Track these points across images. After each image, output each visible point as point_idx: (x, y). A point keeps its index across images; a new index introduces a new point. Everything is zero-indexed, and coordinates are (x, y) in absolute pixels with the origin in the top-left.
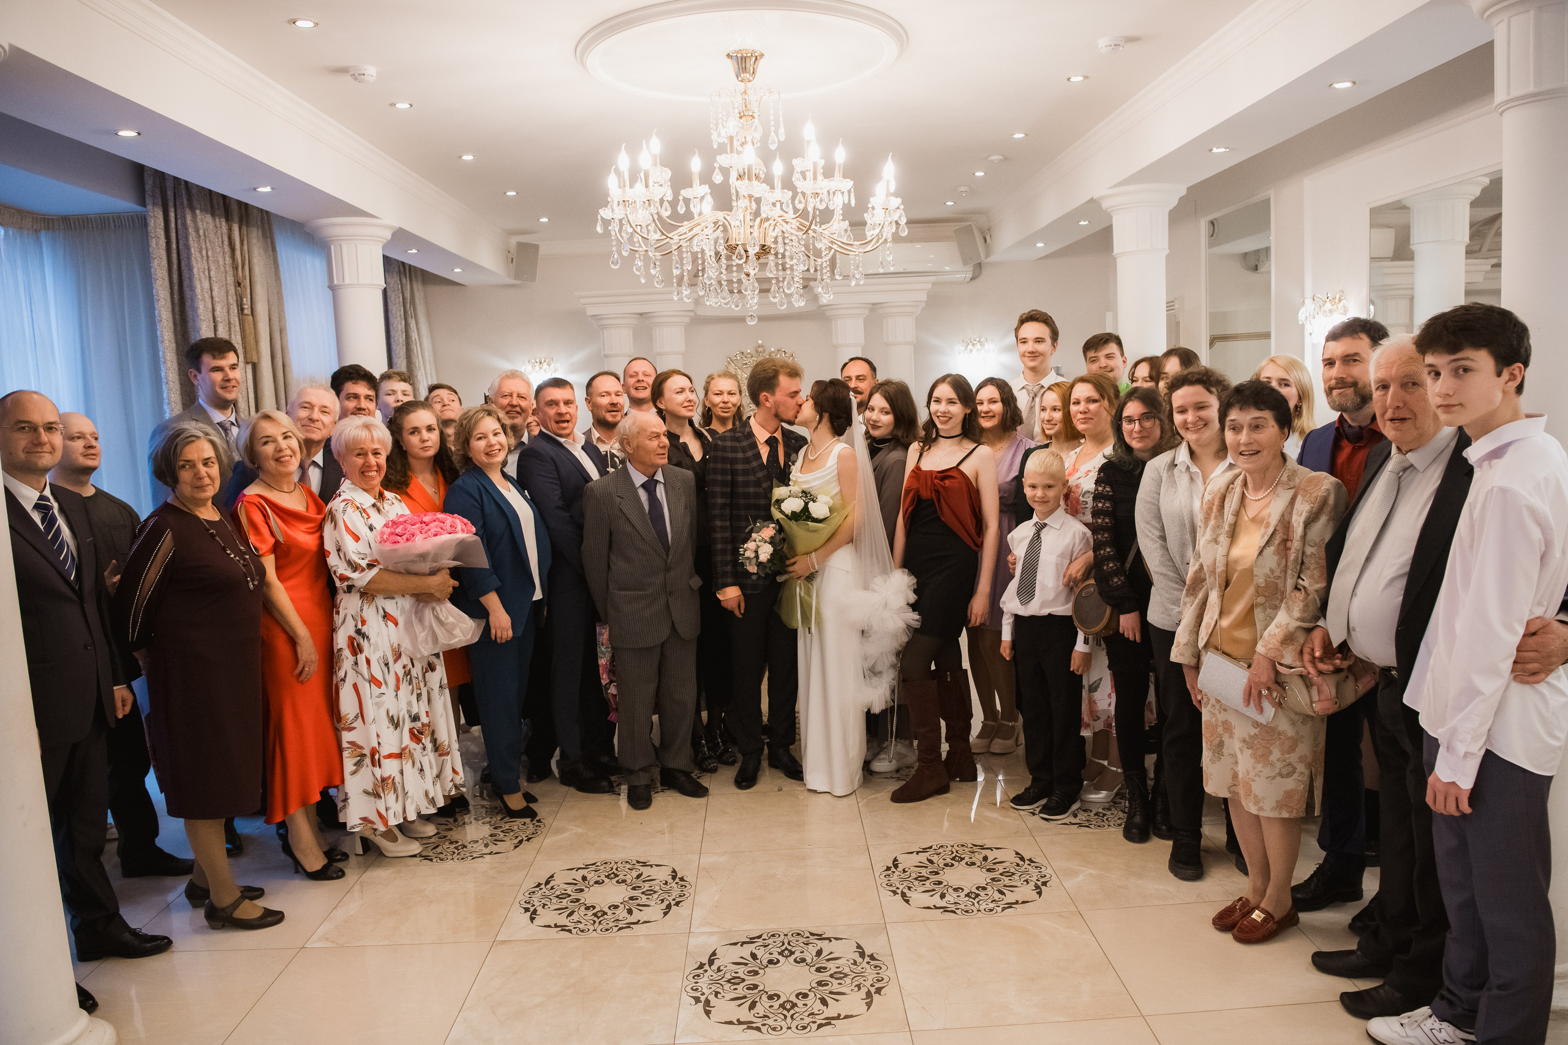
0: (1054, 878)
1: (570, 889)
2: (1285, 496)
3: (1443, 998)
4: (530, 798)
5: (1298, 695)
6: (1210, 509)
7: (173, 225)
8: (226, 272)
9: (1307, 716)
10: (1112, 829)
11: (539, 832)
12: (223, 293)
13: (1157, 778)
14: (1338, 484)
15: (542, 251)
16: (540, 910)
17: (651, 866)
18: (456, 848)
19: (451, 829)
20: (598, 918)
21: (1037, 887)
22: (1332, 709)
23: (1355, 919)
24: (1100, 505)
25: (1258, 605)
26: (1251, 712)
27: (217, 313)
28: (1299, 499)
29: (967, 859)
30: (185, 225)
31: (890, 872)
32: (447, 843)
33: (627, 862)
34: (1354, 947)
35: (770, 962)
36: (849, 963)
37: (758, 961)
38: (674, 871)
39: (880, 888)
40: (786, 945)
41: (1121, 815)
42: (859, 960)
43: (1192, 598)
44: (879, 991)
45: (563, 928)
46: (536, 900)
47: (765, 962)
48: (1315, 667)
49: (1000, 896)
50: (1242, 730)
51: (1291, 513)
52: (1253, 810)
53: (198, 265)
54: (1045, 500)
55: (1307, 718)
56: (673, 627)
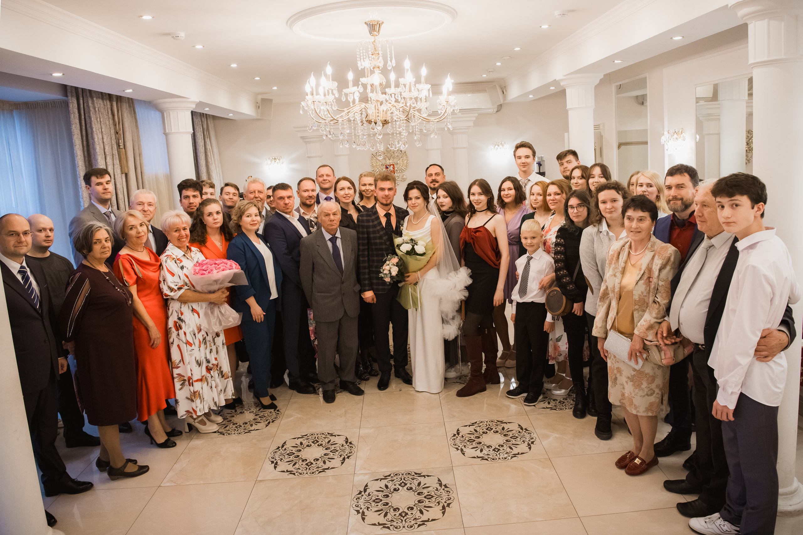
0: (537, 439)
1: (294, 450)
2: (649, 255)
3: (725, 509)
4: (273, 398)
5: (655, 355)
6: (612, 259)
7: (82, 106)
8: (110, 128)
9: (660, 365)
10: (567, 410)
11: (278, 417)
12: (109, 139)
13: (589, 385)
14: (676, 250)
15: (274, 102)
16: (279, 462)
17: (335, 436)
18: (236, 427)
19: (233, 416)
20: (309, 466)
21: (529, 445)
22: (672, 362)
23: (686, 461)
24: (559, 249)
25: (635, 310)
26: (632, 363)
27: (106, 150)
28: (656, 257)
29: (494, 429)
30: (88, 106)
31: (455, 437)
32: (232, 424)
33: (323, 434)
34: (685, 478)
35: (395, 490)
36: (434, 490)
37: (389, 489)
38: (347, 439)
39: (450, 447)
40: (403, 480)
41: (572, 402)
42: (439, 488)
43: (603, 303)
44: (449, 505)
45: (291, 472)
46: (277, 456)
47: (392, 490)
48: (663, 341)
49: (510, 450)
50: (627, 372)
51: (652, 264)
52: (634, 412)
53: (96, 127)
54: (532, 245)
55: (660, 367)
56: (345, 311)
